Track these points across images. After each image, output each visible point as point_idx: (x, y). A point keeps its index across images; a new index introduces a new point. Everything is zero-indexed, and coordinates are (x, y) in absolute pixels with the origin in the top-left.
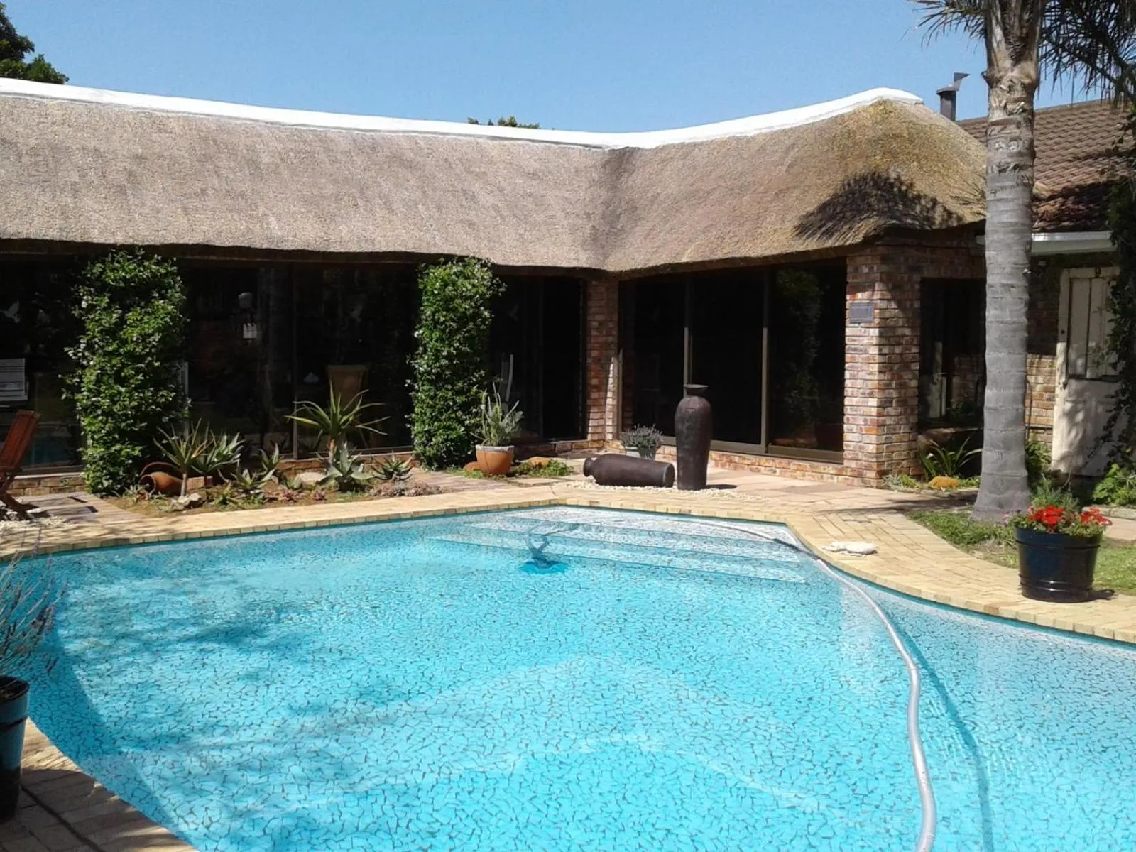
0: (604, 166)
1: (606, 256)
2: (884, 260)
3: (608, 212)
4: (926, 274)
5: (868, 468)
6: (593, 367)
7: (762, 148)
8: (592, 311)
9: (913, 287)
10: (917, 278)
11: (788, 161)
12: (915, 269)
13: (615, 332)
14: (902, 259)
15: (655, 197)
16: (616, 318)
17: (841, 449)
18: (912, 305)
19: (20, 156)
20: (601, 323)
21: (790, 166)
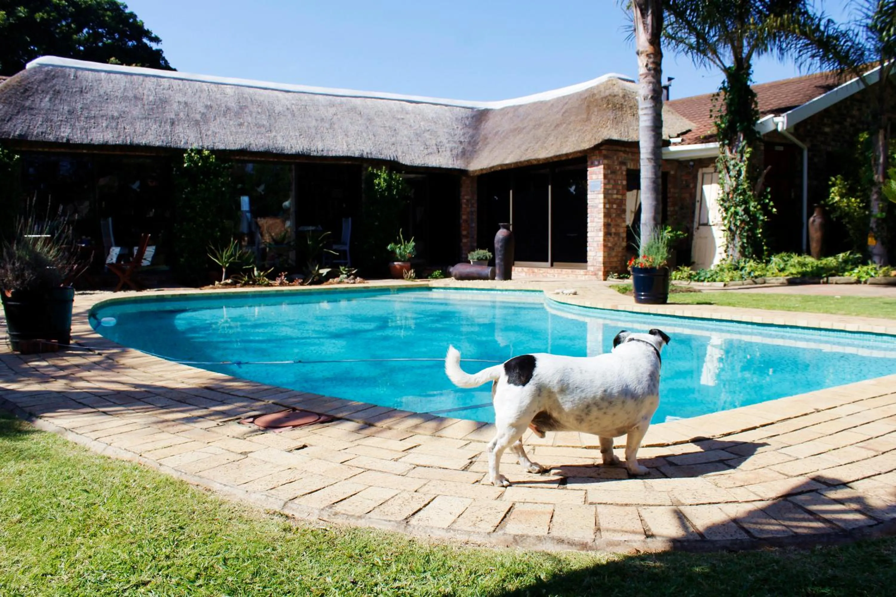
0: (472, 118)
1: (468, 163)
2: (606, 157)
3: (472, 141)
4: (629, 167)
5: (599, 270)
6: (463, 225)
7: (552, 105)
8: (463, 193)
9: (622, 173)
10: (624, 168)
11: (563, 110)
12: (623, 163)
13: (475, 205)
14: (615, 158)
15: (497, 133)
16: (476, 198)
17: (586, 261)
18: (622, 183)
19: (144, 105)
20: (467, 200)
21: (564, 113)
